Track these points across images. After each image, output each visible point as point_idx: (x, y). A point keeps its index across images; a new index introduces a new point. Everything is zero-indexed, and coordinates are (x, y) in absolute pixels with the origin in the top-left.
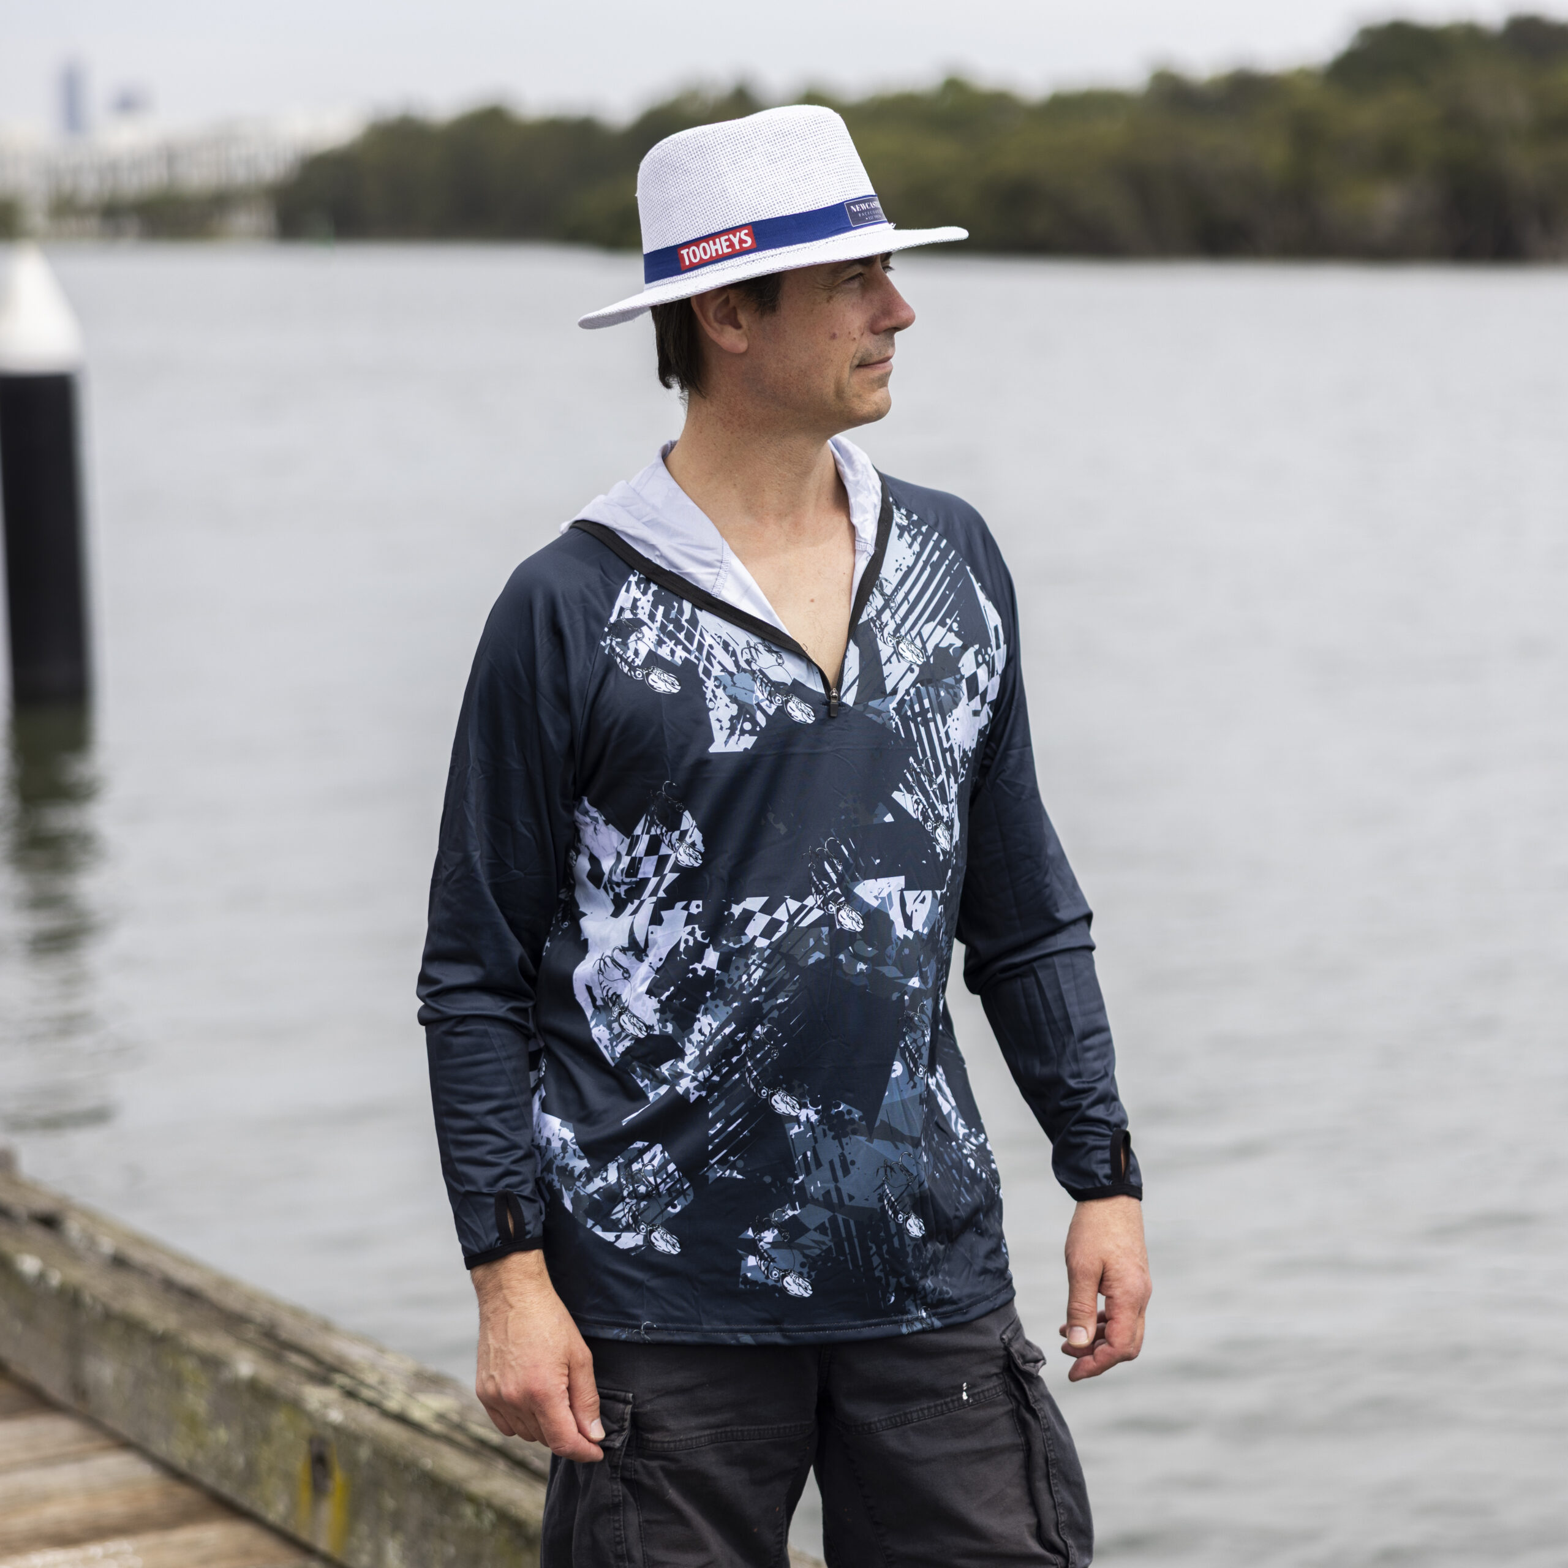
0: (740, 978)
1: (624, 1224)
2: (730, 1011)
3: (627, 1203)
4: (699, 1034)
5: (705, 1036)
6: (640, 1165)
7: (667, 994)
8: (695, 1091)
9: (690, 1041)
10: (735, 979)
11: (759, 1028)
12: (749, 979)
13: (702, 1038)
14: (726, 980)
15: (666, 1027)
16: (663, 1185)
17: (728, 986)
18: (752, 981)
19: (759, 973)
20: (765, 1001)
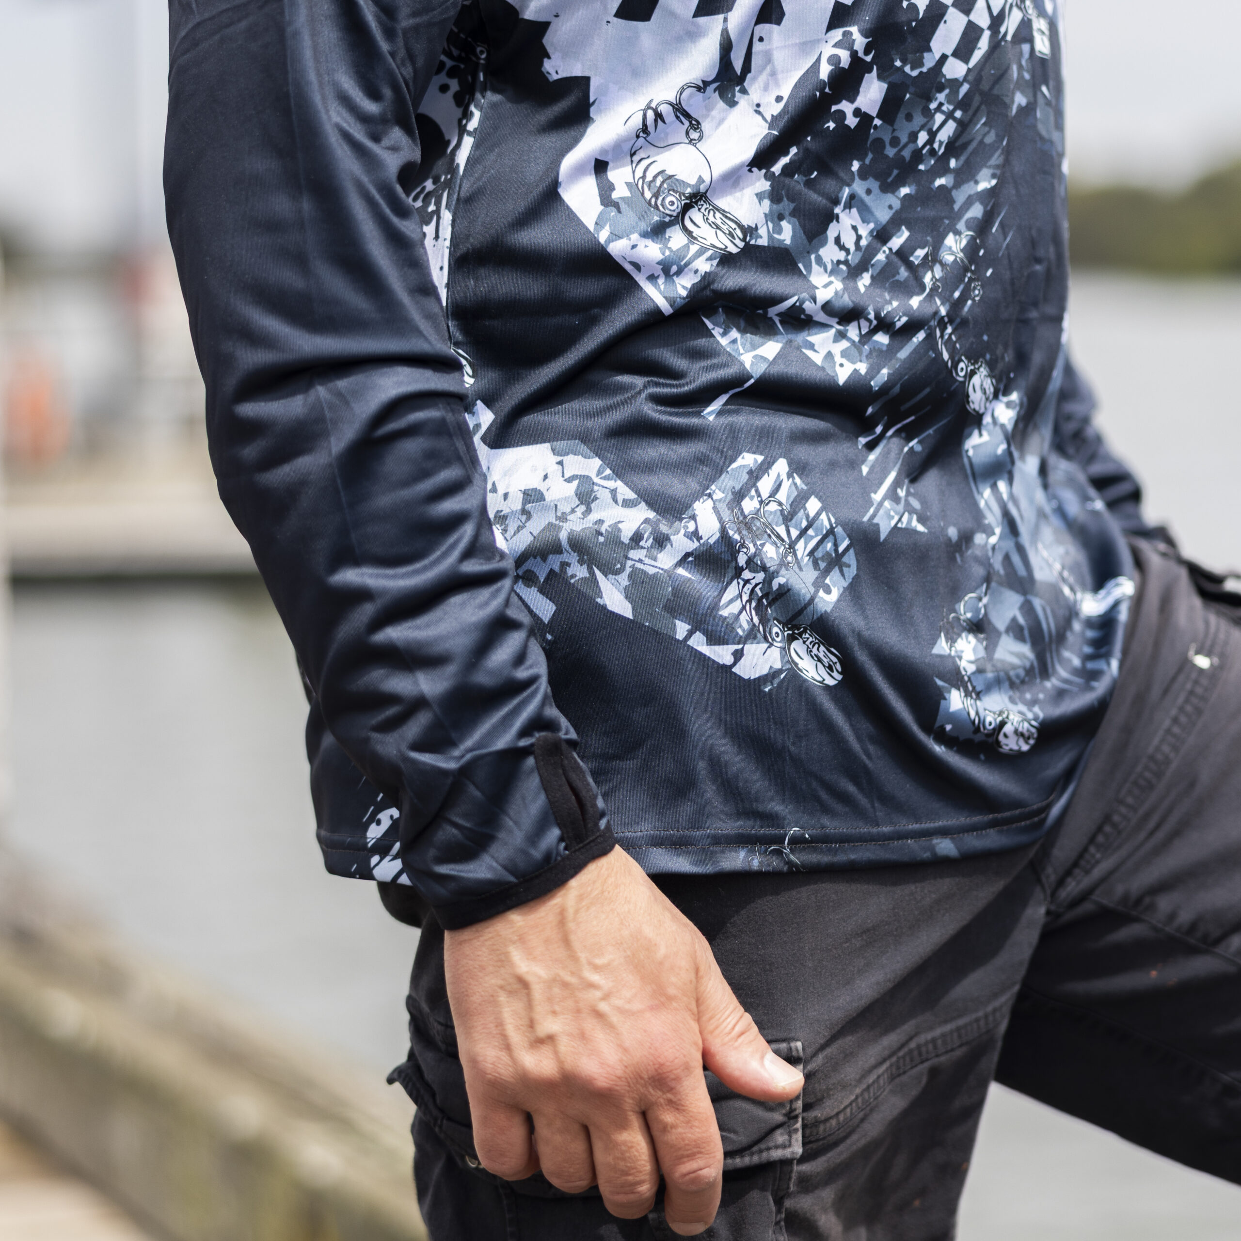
0: (914, 137)
1: (746, 627)
2: (897, 204)
3: (747, 582)
4: (836, 248)
5: (847, 251)
6: (755, 504)
7: (784, 160)
8: (844, 361)
9: (820, 261)
10: (904, 139)
11: (950, 240)
12: (930, 141)
13: (842, 256)
14: (887, 139)
15: (779, 230)
16: (802, 542)
17: (890, 152)
18: (936, 146)
19: (950, 128)
20: (957, 185)
